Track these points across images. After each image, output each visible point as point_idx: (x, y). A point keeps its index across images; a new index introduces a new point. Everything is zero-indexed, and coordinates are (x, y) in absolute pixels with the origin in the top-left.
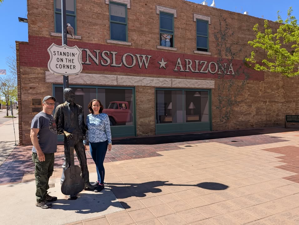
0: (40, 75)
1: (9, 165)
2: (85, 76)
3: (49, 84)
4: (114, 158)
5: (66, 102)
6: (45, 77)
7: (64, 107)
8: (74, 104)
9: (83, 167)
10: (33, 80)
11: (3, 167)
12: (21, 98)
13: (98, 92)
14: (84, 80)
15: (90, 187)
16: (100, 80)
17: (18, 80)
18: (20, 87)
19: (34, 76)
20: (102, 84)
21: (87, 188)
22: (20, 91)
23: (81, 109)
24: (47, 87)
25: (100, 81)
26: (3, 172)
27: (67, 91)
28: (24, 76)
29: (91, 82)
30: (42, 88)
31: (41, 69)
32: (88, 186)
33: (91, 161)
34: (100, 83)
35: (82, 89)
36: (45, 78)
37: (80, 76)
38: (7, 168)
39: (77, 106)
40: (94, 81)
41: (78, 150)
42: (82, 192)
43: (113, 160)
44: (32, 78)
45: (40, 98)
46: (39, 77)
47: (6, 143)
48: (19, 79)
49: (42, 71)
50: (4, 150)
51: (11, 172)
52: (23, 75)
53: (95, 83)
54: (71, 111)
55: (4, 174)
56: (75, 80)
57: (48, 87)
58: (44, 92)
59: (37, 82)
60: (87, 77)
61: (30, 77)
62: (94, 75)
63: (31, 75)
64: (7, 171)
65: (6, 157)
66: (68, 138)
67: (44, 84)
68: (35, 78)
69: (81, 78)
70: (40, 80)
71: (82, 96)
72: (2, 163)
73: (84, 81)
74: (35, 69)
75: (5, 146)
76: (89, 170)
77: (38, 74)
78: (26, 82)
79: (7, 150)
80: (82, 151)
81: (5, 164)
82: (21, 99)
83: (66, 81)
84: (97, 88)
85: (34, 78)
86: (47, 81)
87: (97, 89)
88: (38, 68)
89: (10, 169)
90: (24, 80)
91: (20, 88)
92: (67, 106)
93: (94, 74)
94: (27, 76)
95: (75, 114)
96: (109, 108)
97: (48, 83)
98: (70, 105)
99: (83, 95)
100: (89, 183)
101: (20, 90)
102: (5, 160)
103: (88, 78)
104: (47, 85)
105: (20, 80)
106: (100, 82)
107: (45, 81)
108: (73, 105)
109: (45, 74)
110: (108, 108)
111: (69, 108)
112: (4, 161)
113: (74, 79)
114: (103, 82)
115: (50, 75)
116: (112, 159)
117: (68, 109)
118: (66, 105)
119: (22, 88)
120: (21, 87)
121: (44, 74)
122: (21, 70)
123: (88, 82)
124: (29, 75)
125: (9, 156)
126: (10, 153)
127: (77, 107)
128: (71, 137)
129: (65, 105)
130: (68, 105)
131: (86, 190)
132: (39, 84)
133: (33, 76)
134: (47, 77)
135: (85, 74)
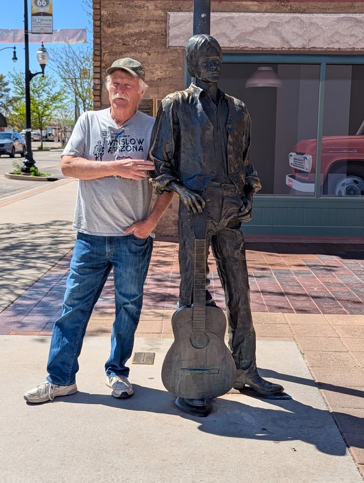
0: (153, 26)
1: (54, 284)
2: (288, 22)
3: (176, 55)
4: (359, 303)
5: (192, 87)
6: (166, 31)
7: (185, 101)
8: (219, 91)
9: (236, 313)
10: (134, 41)
11: (37, 287)
12: (100, 96)
13: (327, 78)
14: (284, 35)
15: (257, 385)
16: (337, 33)
17: (95, 44)
18: (98, 64)
19: (137, 30)
20: (343, 46)
21: (246, 385)
22: (98, 76)
23: (239, 111)
24: (171, 61)
25: (337, 38)
26: (35, 299)
27: (196, 45)
28: (110, 30)
29: (305, 43)
30: (157, 66)
31: (156, 6)
32: (250, 381)
33: (278, 301)
34: (336, 46)
35: (274, 65)
36: (165, 35)
37: (271, 23)
38: (46, 290)
39: (227, 101)
40: (315, 38)
41: (221, 253)
42: (226, 397)
43: (355, 308)
44: (131, 35)
45: (151, 97)
46: (151, 32)
47: (64, 225)
48: (98, 41)
49: (160, 12)
50: (54, 242)
51: (52, 303)
52: (109, 26)
53: (320, 44)
54: (205, 115)
55: (36, 305)
56: (252, 38)
57: (173, 63)
58: (160, 79)
59: (145, 47)
60: (294, 26)
61: (126, 33)
62: (317, 18)
63: (129, 27)
64: (45, 299)
65: (52, 260)
66: (190, 207)
67: (163, 53)
68: (140, 35)
69: (275, 30)
70: (151, 40)
71: (273, 90)
72: (40, 276)
73: (283, 39)
74: (140, 7)
75: (61, 234)
76: (256, 326)
77: (148, 21)
78: (115, 49)
79: (61, 242)
80: (236, 260)
81: (47, 279)
82: (100, 101)
83: (203, 16)
84: (324, 61)
85: (136, 34)
86: (172, 43)
87: (323, 67)
88: (148, 4)
89: (54, 295)
90: (110, 43)
91: (100, 66)
92: (193, 99)
93: (315, 15)
94: (117, 29)
95: (217, 128)
96: (360, 134)
97: (175, 49)
98: (202, 95)
99: (276, 88)
100: (256, 370)
101: (100, 73)
102: (49, 270)
103: (295, 30)
104: (171, 58)
105: (100, 44)
106: (338, 42)
107: (166, 45)
108: (215, 95)
109: (166, 22)
110: (357, 134)
111: (199, 105)
112: (45, 271)
113: (251, 33)
114: (347, 39)
115: (181, 23)
116: (350, 305)
117: (196, 109)
118: (189, 95)
119: (104, 67)
120: (103, 65)
121: (165, 20)
122: (103, 12)
123: (297, 44)
124: (123, 25)
125: (61, 259)
126: (67, 251)
127: (227, 103)
128: (199, 207)
129: (187, 95)
130: (197, 95)
131: (244, 391)
132: (149, 54)
133: (134, 29)
134: (172, 32)
135: (287, 15)
